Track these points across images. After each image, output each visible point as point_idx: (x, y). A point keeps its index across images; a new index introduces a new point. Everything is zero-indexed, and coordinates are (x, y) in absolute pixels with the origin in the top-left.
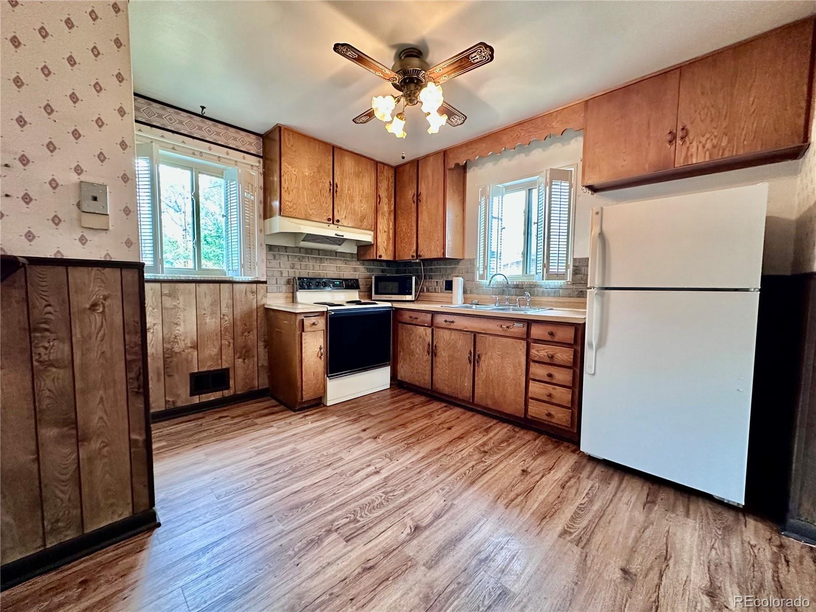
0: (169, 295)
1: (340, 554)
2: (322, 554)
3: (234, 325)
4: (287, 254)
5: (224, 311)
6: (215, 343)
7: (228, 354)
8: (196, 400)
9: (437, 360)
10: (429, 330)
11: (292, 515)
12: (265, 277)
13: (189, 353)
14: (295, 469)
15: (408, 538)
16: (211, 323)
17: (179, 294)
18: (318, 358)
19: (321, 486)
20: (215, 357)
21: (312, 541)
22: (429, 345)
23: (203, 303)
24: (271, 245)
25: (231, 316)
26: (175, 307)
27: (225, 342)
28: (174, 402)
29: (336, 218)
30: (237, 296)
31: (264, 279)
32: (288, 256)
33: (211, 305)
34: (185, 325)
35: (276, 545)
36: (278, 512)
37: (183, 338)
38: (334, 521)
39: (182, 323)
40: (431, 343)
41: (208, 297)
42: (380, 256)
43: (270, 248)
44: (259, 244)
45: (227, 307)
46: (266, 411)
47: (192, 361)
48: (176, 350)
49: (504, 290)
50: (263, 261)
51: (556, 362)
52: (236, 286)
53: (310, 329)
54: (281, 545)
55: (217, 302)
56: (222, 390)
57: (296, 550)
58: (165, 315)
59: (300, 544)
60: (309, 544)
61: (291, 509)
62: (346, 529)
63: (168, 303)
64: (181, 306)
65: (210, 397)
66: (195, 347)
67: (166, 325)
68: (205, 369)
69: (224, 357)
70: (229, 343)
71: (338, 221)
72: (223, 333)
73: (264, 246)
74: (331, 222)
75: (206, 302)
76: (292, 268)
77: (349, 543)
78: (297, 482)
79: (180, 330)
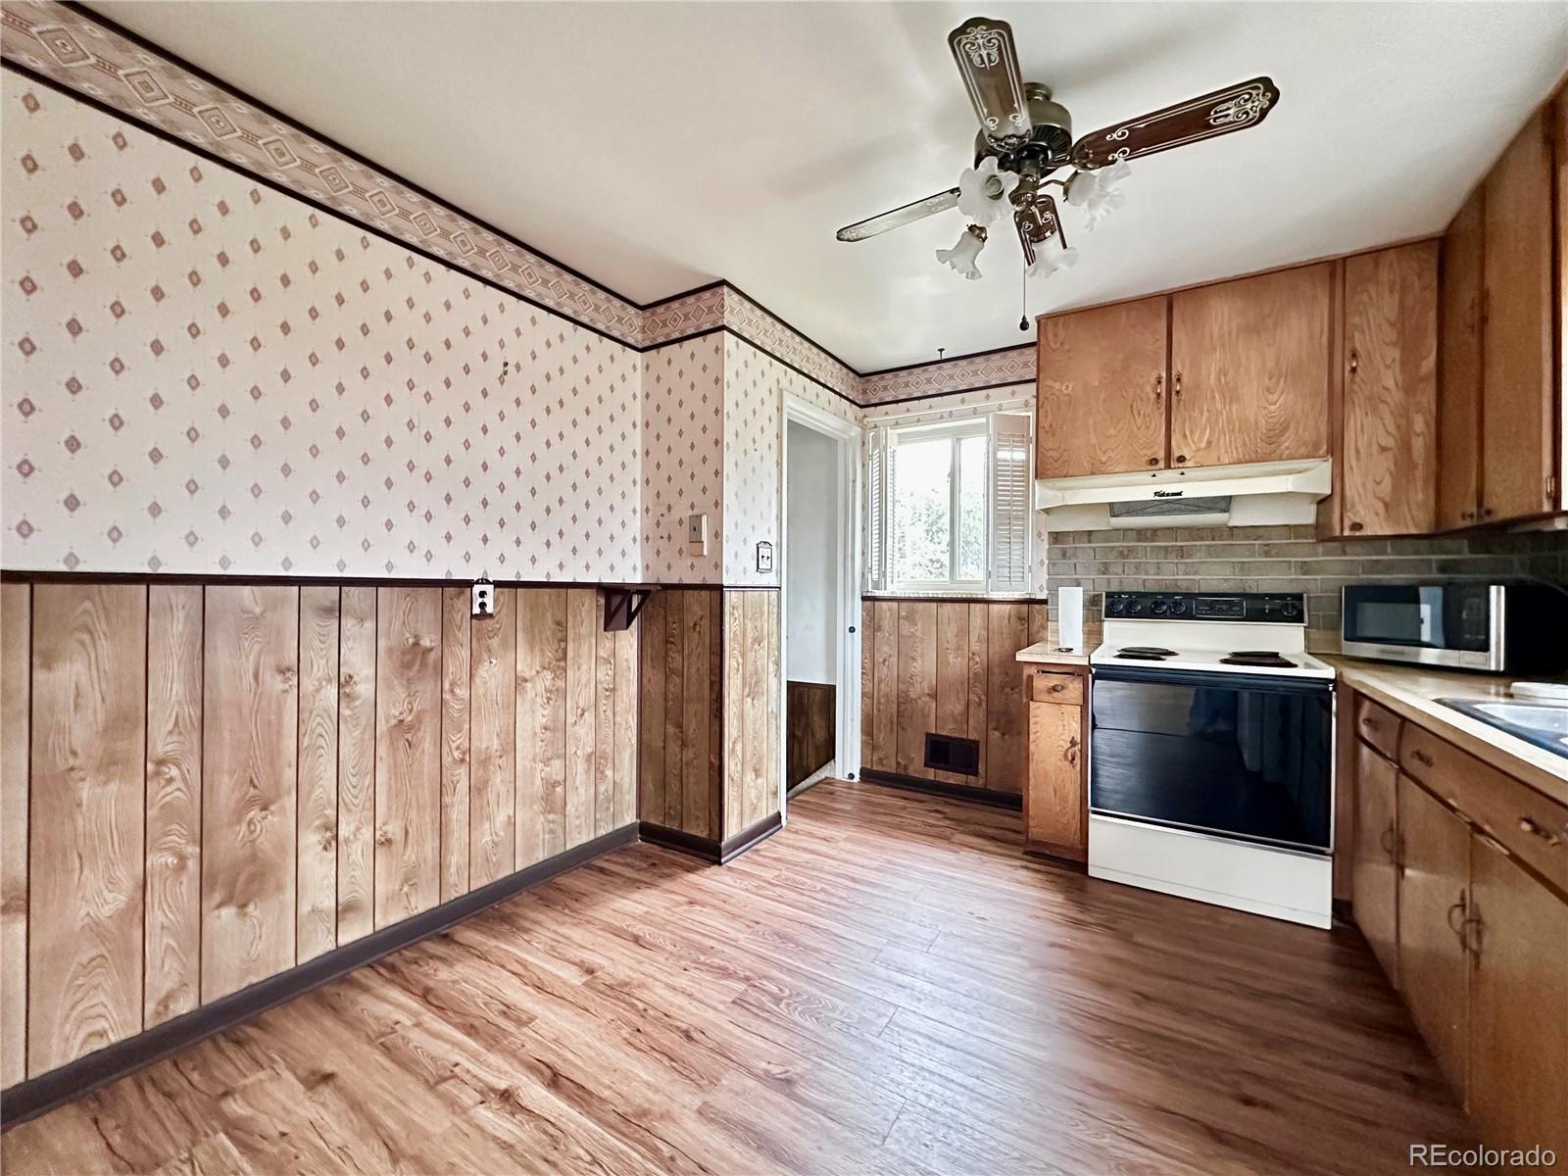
0: (907, 618)
1: (708, 1001)
3: (988, 670)
4: (1092, 545)
5: (975, 647)
6: (961, 694)
7: (977, 716)
8: (931, 774)
12: (1046, 592)
13: (925, 703)
15: (761, 1073)
16: (956, 664)
17: (918, 616)
18: (1067, 763)
20: (959, 718)
23: (946, 633)
24: (1057, 533)
25: (984, 657)
26: (912, 635)
27: (974, 698)
28: (906, 767)
29: (1176, 453)
30: (994, 624)
31: (1043, 596)
32: (1094, 549)
33: (957, 635)
34: (923, 662)
37: (919, 680)
38: (766, 978)
39: (919, 660)
41: (953, 624)
42: (1357, 526)
43: (1056, 537)
44: (1036, 532)
45: (979, 640)
46: (990, 831)
47: (928, 716)
48: (912, 695)
50: (1042, 563)
52: (994, 607)
53: (1046, 697)
55: (964, 631)
56: (967, 774)
58: (901, 645)
63: (906, 629)
64: (918, 634)
65: (948, 778)
66: (934, 696)
67: (902, 659)
68: (944, 733)
69: (971, 721)
70: (981, 700)
71: (1181, 459)
72: (971, 682)
73: (1045, 537)
74: (1162, 464)
75: (950, 633)
76: (1104, 574)
79: (917, 667)
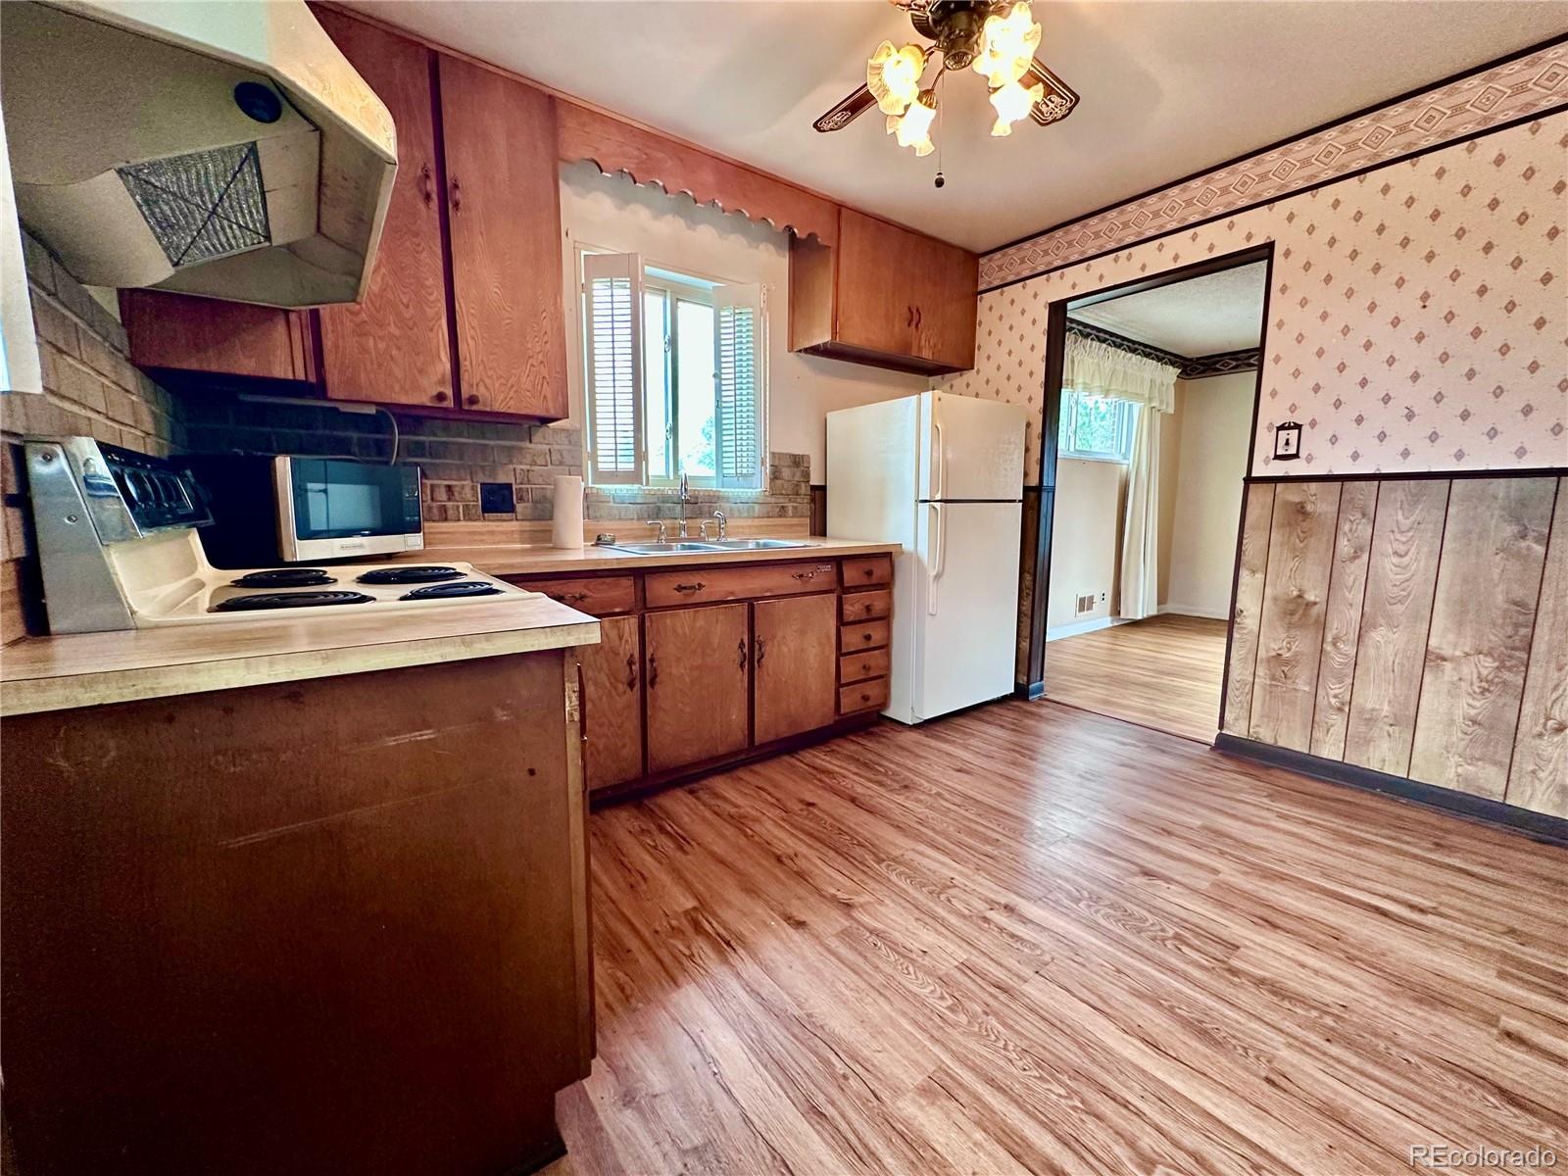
2: (1293, 977)
9: (660, 693)
10: (631, 624)
11: (1234, 1037)
14: (1050, 1068)
19: (1100, 997)
21: (1275, 993)
22: (630, 663)
35: (1334, 1050)
36: (1246, 1069)
40: (637, 655)
49: (659, 508)
51: (874, 614)
54: (1328, 1040)
57: (1314, 1013)
59: (1299, 1011)
60: (1284, 997)
61: (1218, 1044)
62: (1210, 949)
77: (1238, 944)
78: (1107, 1050)
